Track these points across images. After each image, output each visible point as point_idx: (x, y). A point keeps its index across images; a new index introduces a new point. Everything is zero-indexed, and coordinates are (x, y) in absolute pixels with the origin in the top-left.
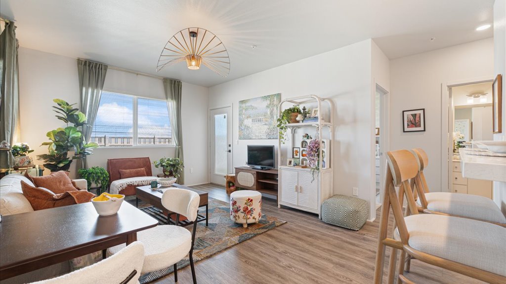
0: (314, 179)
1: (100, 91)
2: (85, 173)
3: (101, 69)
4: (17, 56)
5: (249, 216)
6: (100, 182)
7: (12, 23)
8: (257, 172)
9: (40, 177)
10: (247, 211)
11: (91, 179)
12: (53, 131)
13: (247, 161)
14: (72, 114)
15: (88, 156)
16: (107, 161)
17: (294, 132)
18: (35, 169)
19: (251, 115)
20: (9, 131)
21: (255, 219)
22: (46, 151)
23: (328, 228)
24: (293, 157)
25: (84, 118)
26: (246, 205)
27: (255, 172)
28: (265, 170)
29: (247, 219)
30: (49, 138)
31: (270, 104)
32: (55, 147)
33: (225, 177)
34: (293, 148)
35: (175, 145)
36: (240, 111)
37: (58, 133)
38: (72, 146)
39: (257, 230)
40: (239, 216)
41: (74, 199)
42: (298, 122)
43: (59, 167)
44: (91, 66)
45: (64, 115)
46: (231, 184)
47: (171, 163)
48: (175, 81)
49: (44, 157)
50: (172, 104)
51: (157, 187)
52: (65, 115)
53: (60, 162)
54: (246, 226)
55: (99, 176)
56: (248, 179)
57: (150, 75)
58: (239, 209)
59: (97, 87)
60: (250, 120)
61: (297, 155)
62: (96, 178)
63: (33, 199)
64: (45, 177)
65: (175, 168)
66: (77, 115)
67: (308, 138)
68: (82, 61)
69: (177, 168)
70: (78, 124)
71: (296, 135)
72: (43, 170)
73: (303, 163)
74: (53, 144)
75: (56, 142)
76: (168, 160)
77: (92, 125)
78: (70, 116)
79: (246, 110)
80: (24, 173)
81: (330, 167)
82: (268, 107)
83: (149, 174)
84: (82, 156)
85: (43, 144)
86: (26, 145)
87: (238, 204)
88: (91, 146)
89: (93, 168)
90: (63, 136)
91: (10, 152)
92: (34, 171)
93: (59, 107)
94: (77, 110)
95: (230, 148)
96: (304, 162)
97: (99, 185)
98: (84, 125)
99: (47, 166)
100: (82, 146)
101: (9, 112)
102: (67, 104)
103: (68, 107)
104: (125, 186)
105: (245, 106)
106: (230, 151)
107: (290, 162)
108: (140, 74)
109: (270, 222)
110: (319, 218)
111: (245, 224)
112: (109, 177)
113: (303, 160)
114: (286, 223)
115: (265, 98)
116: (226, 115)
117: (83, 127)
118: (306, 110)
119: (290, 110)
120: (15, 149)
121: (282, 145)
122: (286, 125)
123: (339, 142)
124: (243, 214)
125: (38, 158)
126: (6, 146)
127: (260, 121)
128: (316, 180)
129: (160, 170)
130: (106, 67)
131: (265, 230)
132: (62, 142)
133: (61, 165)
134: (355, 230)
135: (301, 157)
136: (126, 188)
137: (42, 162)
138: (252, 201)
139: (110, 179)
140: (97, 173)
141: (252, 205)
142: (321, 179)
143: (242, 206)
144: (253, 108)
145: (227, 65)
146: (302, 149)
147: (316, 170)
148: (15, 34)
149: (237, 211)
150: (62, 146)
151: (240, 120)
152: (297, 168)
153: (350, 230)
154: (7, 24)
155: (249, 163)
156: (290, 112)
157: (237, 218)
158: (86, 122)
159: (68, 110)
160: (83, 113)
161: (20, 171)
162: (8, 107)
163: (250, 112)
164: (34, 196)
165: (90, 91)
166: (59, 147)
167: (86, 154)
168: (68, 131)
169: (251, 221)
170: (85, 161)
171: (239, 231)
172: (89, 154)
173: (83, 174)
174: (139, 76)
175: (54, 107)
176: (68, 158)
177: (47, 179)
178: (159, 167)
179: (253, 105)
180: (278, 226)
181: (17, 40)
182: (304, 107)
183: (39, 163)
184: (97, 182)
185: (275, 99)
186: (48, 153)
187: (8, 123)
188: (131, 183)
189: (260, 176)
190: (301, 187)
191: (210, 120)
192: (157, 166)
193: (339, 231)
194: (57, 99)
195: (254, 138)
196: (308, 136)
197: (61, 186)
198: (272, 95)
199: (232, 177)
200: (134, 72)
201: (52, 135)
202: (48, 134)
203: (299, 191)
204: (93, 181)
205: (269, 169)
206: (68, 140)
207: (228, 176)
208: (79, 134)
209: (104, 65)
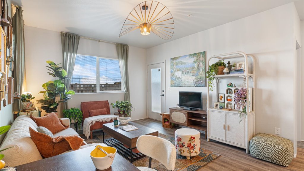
0: (241, 121)
1: (76, 54)
2: (67, 113)
3: (76, 38)
4: (23, 31)
5: (192, 151)
6: (77, 119)
7: (20, 8)
8: (188, 112)
9: (40, 118)
10: (191, 147)
11: (71, 117)
12: (46, 83)
13: (178, 103)
14: (58, 71)
15: (68, 100)
16: (81, 103)
17: (219, 82)
18: (35, 111)
19: (181, 69)
20: (19, 85)
21: (197, 153)
22: (42, 97)
23: (259, 163)
24: (218, 101)
25: (65, 73)
26: (189, 142)
27: (187, 113)
28: (195, 111)
29: (190, 153)
30: (43, 88)
31: (197, 59)
32: (48, 94)
33: (161, 114)
34: (218, 94)
35: (124, 91)
36: (171, 66)
37: (50, 84)
38: (58, 94)
39: (199, 162)
40: (183, 151)
41: (69, 143)
42: (223, 74)
43: (50, 108)
44: (69, 37)
45: (52, 72)
46: (166, 120)
47: (124, 105)
48: (124, 46)
49: (41, 101)
50: (122, 62)
51: (118, 124)
52: (54, 71)
53: (51, 105)
54: (189, 158)
55: (76, 115)
56: (181, 117)
57: (108, 42)
58: (184, 145)
59: (73, 52)
60: (180, 72)
61: (221, 100)
62: (74, 116)
63: (38, 142)
64: (43, 118)
65: (127, 109)
66: (61, 72)
67: (232, 87)
68: (64, 33)
69: (128, 109)
70: (62, 78)
71: (220, 84)
72: (41, 112)
73: (227, 106)
74: (47, 92)
75: (48, 90)
76: (121, 103)
77: (70, 78)
78: (57, 72)
79: (177, 64)
80: (29, 114)
81: (253, 110)
82: (195, 62)
83: (109, 113)
84: (64, 100)
85: (40, 93)
86: (30, 94)
87: (183, 141)
88: (70, 93)
89: (72, 109)
90: (53, 87)
91: (20, 100)
92: (36, 112)
93: (50, 66)
94: (61, 68)
95: (164, 93)
96: (229, 105)
97: (76, 121)
98: (66, 78)
99: (43, 108)
100: (65, 93)
101: (19, 71)
102: (55, 64)
103: (55, 66)
104: (94, 122)
105: (176, 62)
106: (163, 95)
107: (217, 105)
108: (101, 41)
109: (207, 154)
110: (247, 151)
111: (189, 157)
112: (83, 115)
113: (228, 104)
114: (220, 156)
115: (193, 55)
116: (160, 69)
117: (65, 80)
118: (230, 64)
119: (217, 64)
120: (23, 96)
121: (210, 92)
122: (214, 76)
123: (261, 90)
124: (187, 149)
125: (38, 102)
126: (17, 96)
127: (188, 73)
128: (243, 121)
129: (116, 110)
130: (79, 37)
131: (206, 163)
132: (52, 91)
133: (52, 107)
134: (285, 166)
135: (226, 102)
136: (95, 124)
137: (40, 105)
138: (194, 138)
139: (83, 117)
140: (75, 112)
141: (194, 142)
142: (248, 120)
143: (187, 143)
144: (182, 63)
145: (172, 30)
146: (226, 95)
147: (243, 113)
148: (22, 15)
149: (182, 146)
150: (52, 94)
151: (172, 72)
152: (223, 110)
153: (280, 165)
154: (17, 8)
155: (180, 105)
156: (217, 66)
157: (182, 151)
158: (67, 77)
159: (55, 68)
160: (65, 70)
161: (26, 113)
162: (19, 68)
163: (180, 66)
164: (39, 140)
165: (69, 54)
166: (50, 94)
167: (67, 99)
168: (56, 83)
169: (193, 154)
170: (66, 103)
171: (185, 163)
172: (69, 99)
173: (66, 113)
174: (100, 42)
175: (46, 66)
176: (56, 102)
177: (44, 119)
178: (115, 107)
179: (182, 61)
180: (215, 159)
181: (23, 21)
182: (229, 62)
183: (38, 106)
184: (75, 119)
185: (201, 56)
186: (43, 99)
187: (19, 79)
188: (98, 120)
189: (190, 115)
190: (228, 126)
191: (148, 73)
192: (113, 107)
193: (270, 167)
194: (49, 61)
195: (184, 86)
196: (232, 85)
197: (54, 124)
198: (198, 53)
199: (167, 115)
200: (97, 40)
201: (46, 86)
202: (43, 86)
203: (227, 129)
204: (72, 118)
205: (197, 110)
206: (56, 90)
207: (163, 114)
208: (63, 85)
209: (78, 36)
